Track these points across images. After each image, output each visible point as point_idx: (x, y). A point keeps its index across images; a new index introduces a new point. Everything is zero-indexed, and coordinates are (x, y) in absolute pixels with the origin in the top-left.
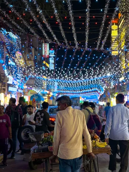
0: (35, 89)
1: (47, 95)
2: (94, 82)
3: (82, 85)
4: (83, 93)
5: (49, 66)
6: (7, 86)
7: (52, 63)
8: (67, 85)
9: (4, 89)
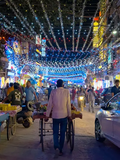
0: (30, 74)
1: (39, 79)
2: (78, 69)
3: (68, 71)
4: (70, 78)
5: (41, 53)
6: (6, 72)
7: (44, 51)
8: (56, 71)
9: (4, 74)
